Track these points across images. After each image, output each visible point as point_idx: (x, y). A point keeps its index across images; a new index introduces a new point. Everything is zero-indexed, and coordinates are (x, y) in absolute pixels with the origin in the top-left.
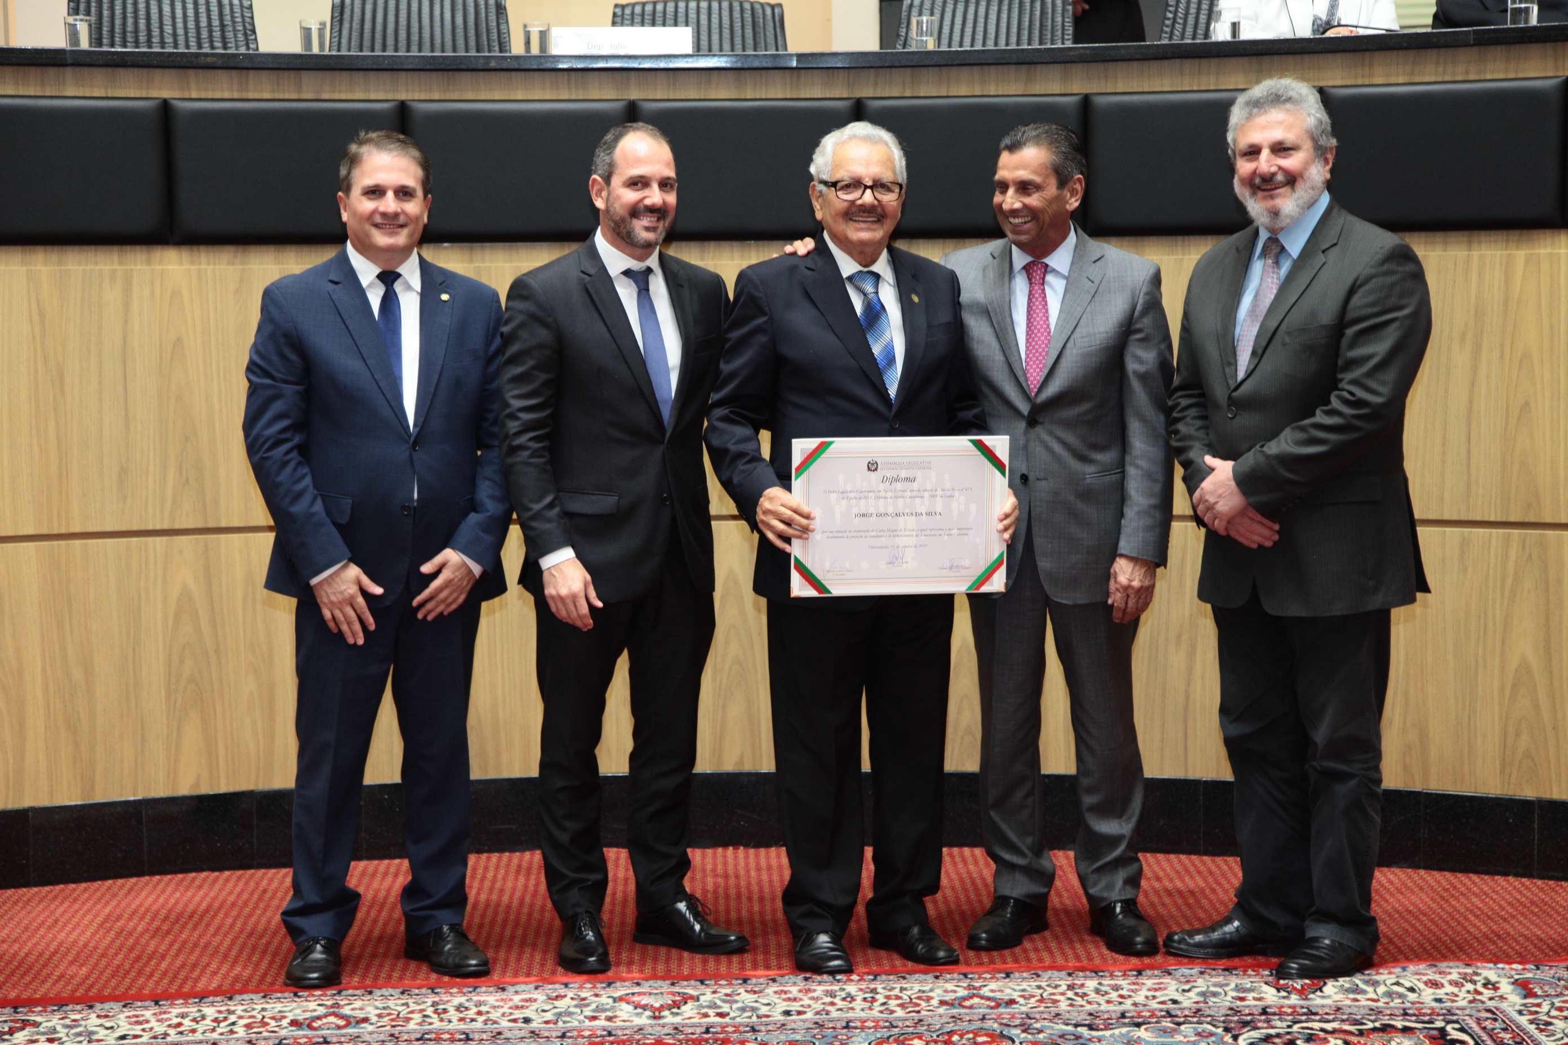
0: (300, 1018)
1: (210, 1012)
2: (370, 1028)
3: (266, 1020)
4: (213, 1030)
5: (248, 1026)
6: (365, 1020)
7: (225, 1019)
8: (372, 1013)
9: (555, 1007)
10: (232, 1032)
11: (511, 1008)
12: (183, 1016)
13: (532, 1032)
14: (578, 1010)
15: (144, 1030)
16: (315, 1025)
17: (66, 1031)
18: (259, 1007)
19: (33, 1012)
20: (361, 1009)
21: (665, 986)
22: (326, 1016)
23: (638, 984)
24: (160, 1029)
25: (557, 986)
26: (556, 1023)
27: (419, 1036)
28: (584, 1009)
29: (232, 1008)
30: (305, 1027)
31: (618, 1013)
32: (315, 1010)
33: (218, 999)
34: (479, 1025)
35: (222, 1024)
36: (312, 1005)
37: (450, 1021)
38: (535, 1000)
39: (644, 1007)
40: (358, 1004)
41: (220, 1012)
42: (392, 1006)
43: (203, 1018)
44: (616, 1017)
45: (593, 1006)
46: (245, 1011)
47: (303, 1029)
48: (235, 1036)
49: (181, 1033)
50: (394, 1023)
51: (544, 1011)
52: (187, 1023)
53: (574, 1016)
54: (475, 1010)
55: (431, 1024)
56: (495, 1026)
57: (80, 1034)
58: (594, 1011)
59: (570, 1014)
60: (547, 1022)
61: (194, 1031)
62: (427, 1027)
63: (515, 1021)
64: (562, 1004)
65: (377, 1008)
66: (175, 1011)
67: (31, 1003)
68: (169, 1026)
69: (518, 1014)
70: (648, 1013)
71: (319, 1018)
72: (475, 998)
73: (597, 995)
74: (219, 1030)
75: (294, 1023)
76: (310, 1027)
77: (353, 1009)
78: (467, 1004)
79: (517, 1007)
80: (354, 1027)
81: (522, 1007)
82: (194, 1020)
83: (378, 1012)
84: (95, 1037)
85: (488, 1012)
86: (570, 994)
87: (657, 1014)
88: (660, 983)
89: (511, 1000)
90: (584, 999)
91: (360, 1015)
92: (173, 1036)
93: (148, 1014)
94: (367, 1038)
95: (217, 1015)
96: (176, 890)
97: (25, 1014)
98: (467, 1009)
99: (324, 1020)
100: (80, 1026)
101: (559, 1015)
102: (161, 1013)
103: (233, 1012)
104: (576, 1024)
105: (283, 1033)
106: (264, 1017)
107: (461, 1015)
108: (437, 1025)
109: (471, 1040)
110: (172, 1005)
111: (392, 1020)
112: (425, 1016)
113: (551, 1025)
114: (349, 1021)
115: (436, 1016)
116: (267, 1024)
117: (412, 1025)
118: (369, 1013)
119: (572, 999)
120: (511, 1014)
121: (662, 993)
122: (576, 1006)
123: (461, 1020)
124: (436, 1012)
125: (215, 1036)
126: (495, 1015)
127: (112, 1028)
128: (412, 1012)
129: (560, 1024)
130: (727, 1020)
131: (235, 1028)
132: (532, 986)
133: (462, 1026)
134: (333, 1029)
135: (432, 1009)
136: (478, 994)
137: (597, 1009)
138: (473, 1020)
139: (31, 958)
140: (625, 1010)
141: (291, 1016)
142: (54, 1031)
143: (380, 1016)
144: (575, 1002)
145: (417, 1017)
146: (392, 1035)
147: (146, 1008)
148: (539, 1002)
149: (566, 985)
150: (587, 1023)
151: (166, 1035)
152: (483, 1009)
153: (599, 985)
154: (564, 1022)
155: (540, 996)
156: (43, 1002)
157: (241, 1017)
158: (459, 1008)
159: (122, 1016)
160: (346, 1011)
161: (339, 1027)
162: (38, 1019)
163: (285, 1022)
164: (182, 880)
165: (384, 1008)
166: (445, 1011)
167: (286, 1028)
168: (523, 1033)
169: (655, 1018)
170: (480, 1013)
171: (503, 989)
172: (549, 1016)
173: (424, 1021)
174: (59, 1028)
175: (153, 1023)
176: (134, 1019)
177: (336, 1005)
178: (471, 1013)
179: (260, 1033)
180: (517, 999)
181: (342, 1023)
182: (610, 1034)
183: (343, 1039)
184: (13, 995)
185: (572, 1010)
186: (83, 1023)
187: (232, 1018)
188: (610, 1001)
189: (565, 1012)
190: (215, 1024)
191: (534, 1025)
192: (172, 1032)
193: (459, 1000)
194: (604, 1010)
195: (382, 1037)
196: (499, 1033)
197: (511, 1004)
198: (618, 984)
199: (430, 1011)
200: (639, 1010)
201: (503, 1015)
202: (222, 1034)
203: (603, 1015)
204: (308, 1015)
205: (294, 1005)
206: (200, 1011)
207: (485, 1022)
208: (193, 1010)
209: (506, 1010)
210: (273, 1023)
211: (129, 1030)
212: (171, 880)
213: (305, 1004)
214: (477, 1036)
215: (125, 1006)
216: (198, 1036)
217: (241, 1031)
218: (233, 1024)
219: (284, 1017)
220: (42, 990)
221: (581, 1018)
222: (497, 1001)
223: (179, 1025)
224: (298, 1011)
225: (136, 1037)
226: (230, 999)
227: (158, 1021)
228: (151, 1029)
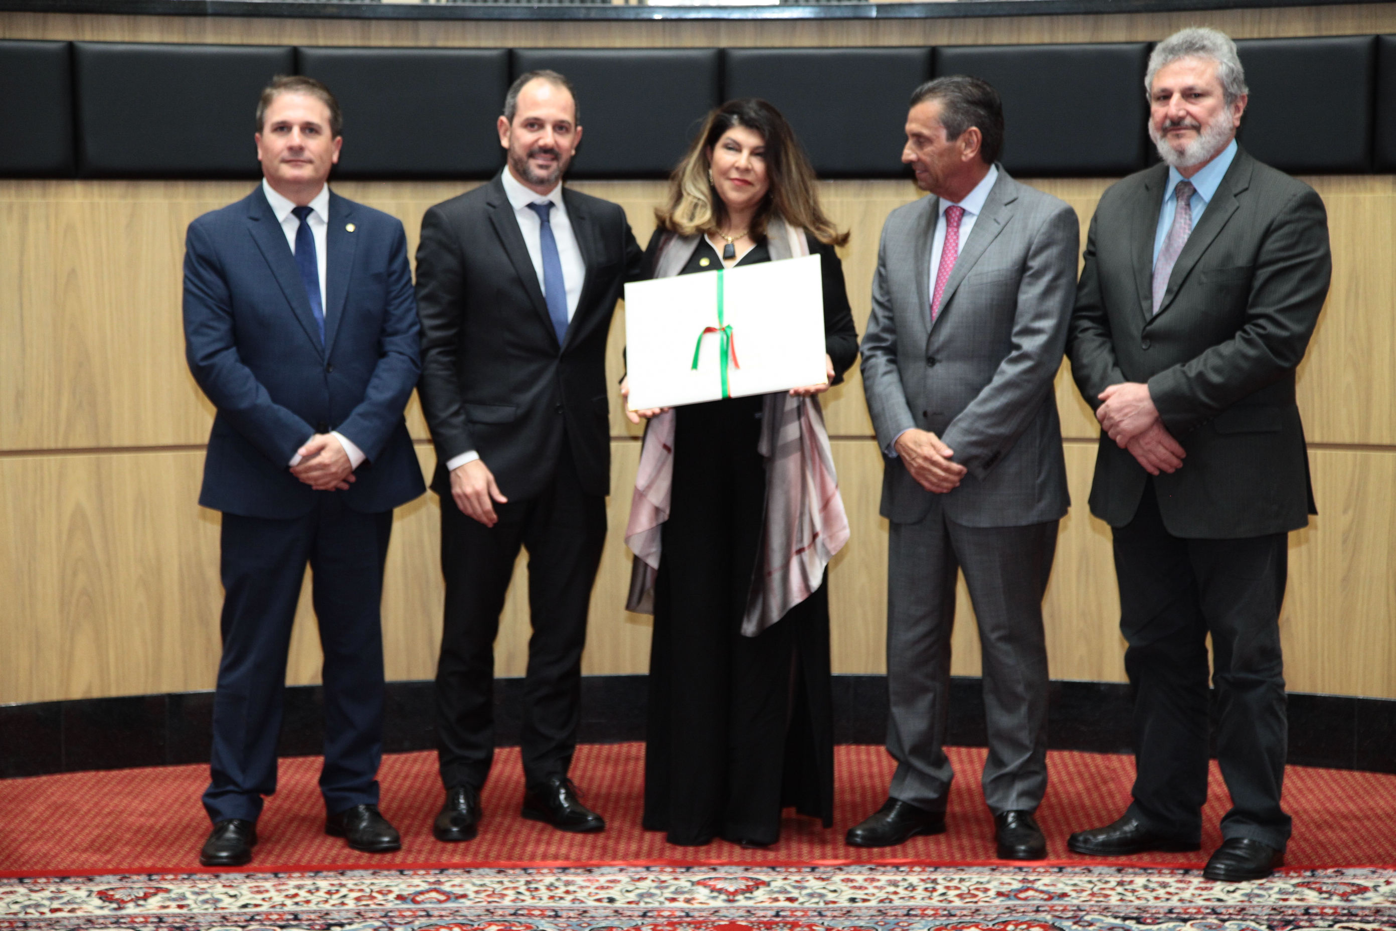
0: (405, 893)
1: (323, 884)
2: (468, 903)
3: (374, 894)
4: (326, 901)
5: (358, 899)
6: (464, 896)
7: (337, 891)
8: (470, 889)
9: (637, 888)
10: (343, 904)
11: (597, 888)
12: (299, 887)
13: (616, 911)
14: (658, 892)
15: (264, 899)
16: (419, 899)
17: (194, 897)
18: (368, 882)
19: (166, 880)
20: (461, 886)
21: (739, 871)
22: (428, 891)
23: (715, 869)
24: (278, 898)
25: (639, 869)
26: (637, 903)
27: (512, 911)
28: (665, 891)
29: (344, 882)
30: (409, 901)
31: (696, 896)
32: (418, 886)
33: (332, 874)
34: (566, 903)
35: (335, 896)
36: (416, 881)
37: (541, 899)
38: (619, 881)
39: (720, 891)
40: (457, 881)
41: (332, 885)
42: (488, 884)
43: (317, 889)
44: (693, 899)
45: (672, 889)
46: (356, 884)
47: (407, 903)
48: (346, 907)
49: (297, 903)
50: (490, 899)
51: (628, 891)
52: (303, 893)
53: (656, 898)
54: (563, 889)
55: (523, 901)
56: (583, 905)
57: (206, 902)
58: (673, 893)
59: (651, 895)
60: (629, 903)
61: (308, 902)
62: (520, 904)
63: (599, 900)
64: (644, 886)
65: (474, 885)
66: (292, 883)
67: (164, 871)
68: (287, 896)
69: (603, 894)
70: (723, 897)
71: (422, 893)
72: (564, 878)
73: (676, 879)
74: (332, 902)
75: (400, 897)
76: (414, 901)
77: (453, 886)
78: (557, 884)
79: (602, 888)
80: (454, 902)
81: (608, 888)
82: (310, 892)
83: (476, 889)
84: (220, 905)
85: (575, 892)
86: (652, 877)
87: (731, 897)
88: (733, 869)
89: (597, 881)
90: (664, 882)
91: (458, 891)
92: (290, 906)
93: (268, 885)
94: (465, 912)
95: (330, 888)
96: (297, 771)
97: (158, 882)
98: (557, 888)
99: (427, 896)
100: (206, 893)
101: (641, 896)
102: (280, 884)
103: (342, 885)
104: (657, 905)
105: (389, 906)
106: (372, 891)
107: (551, 894)
108: (529, 902)
109: (560, 917)
110: (290, 877)
111: (489, 896)
112: (519, 893)
113: (633, 906)
114: (449, 896)
115: (528, 893)
116: (374, 898)
117: (507, 902)
118: (468, 890)
119: (653, 881)
120: (597, 894)
121: (736, 879)
122: (657, 888)
123: (552, 897)
124: (528, 890)
125: (327, 907)
126: (581, 895)
127: (235, 896)
128: (506, 889)
129: (642, 905)
130: (796, 905)
131: (346, 901)
132: (616, 869)
133: (551, 904)
134: (435, 903)
135: (525, 887)
136: (567, 874)
137: (676, 892)
138: (561, 898)
139: (165, 832)
140: (702, 893)
141: (396, 891)
142: (183, 897)
143: (477, 892)
144: (655, 884)
145: (511, 894)
146: (488, 910)
147: (266, 879)
148: (623, 883)
149: (648, 869)
150: (667, 904)
151: (283, 905)
152: (571, 888)
153: (679, 870)
154: (646, 903)
155: (623, 878)
156: (176, 871)
157: (351, 890)
158: (549, 887)
159: (245, 887)
160: (446, 887)
161: (440, 902)
162: (170, 887)
163: (391, 897)
164: (303, 763)
165: (481, 885)
166: (537, 889)
167: (392, 901)
168: (608, 912)
169: (729, 901)
170: (567, 892)
171: (590, 871)
172: (632, 897)
173: (517, 898)
174: (188, 895)
175: (273, 893)
176: (256, 889)
177: (439, 882)
178: (560, 892)
179: (368, 905)
180: (603, 880)
181: (442, 898)
182: (688, 915)
183: (444, 913)
184: (148, 864)
185: (653, 891)
186: (209, 891)
187: (344, 891)
188: (689, 884)
189: (646, 893)
190: (328, 896)
191: (617, 905)
192: (289, 902)
193: (549, 879)
194: (683, 893)
195: (479, 912)
196: (585, 912)
197: (597, 884)
198: (696, 869)
199: (522, 889)
200: (715, 894)
201: (590, 894)
202: (334, 905)
203: (682, 898)
204: (412, 890)
205: (400, 881)
206: (314, 884)
207: (573, 901)
208: (308, 883)
209: (592, 890)
210: (380, 897)
211: (251, 899)
212: (292, 764)
213: (410, 880)
214: (564, 914)
215: (247, 877)
216: (312, 906)
217: (351, 904)
218: (345, 896)
219: (390, 892)
220: (175, 861)
221: (662, 899)
222: (585, 881)
223: (296, 895)
224: (403, 886)
225: (256, 906)
226: (342, 874)
227: (278, 891)
228: (270, 898)
